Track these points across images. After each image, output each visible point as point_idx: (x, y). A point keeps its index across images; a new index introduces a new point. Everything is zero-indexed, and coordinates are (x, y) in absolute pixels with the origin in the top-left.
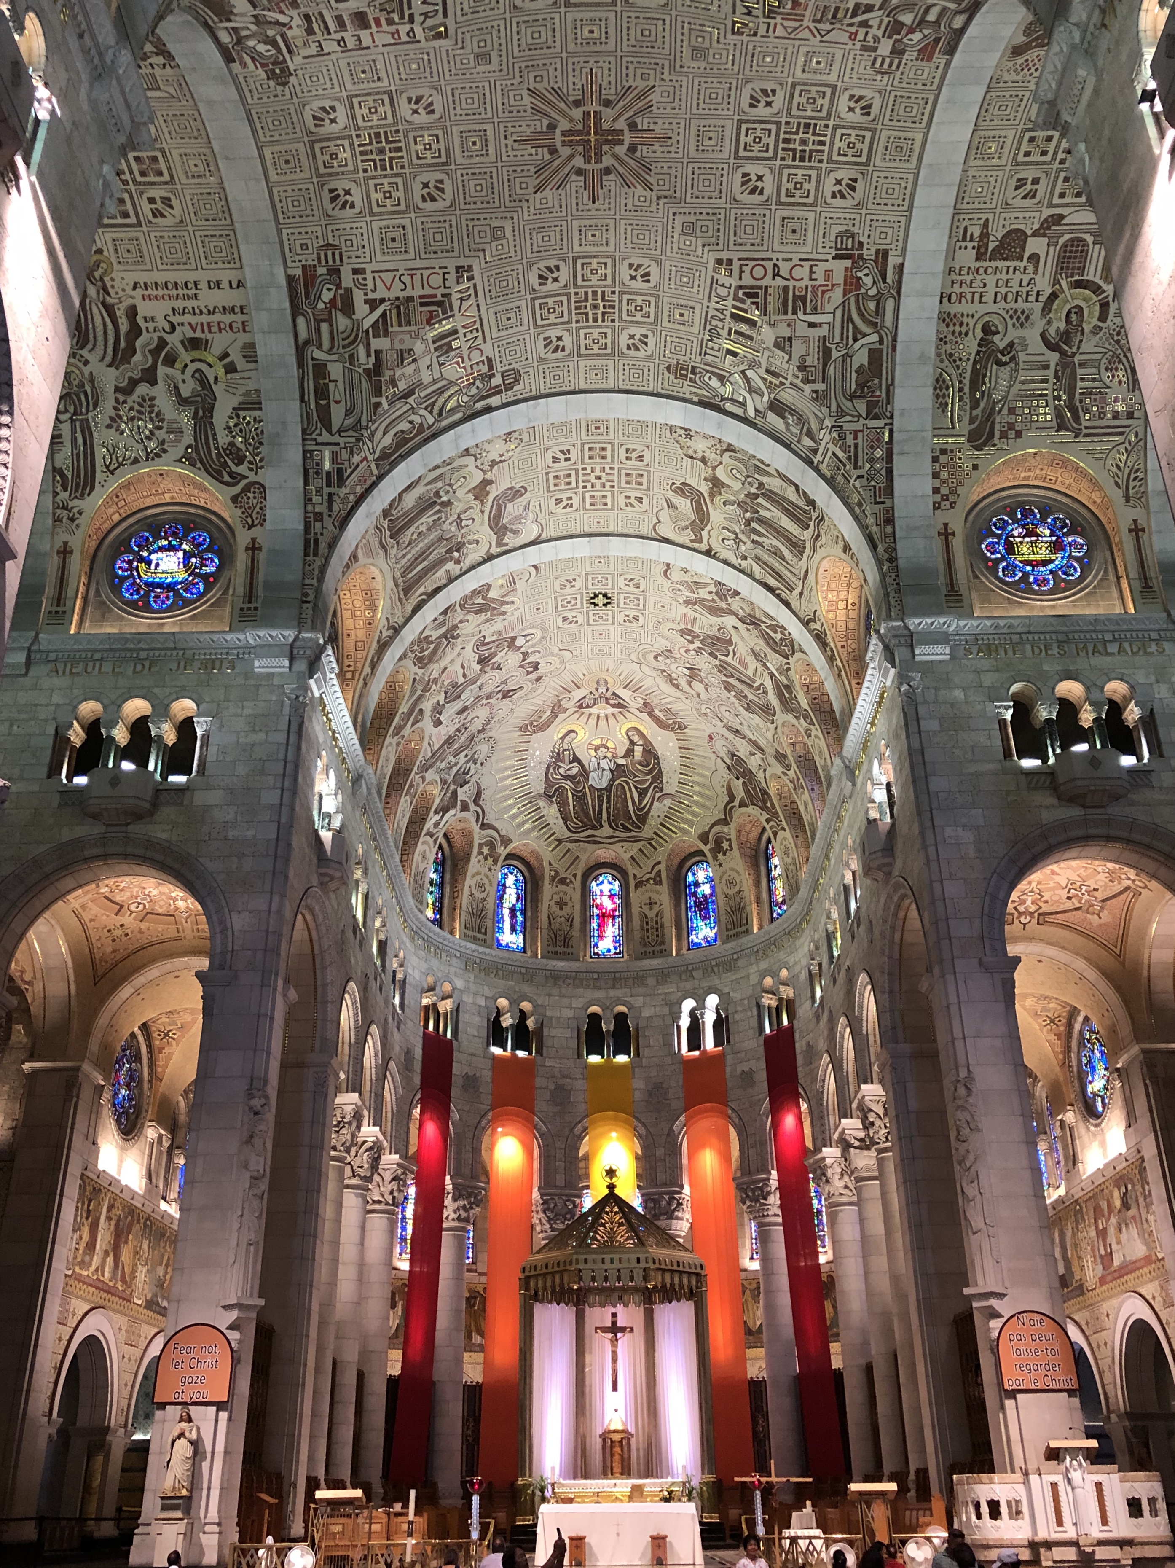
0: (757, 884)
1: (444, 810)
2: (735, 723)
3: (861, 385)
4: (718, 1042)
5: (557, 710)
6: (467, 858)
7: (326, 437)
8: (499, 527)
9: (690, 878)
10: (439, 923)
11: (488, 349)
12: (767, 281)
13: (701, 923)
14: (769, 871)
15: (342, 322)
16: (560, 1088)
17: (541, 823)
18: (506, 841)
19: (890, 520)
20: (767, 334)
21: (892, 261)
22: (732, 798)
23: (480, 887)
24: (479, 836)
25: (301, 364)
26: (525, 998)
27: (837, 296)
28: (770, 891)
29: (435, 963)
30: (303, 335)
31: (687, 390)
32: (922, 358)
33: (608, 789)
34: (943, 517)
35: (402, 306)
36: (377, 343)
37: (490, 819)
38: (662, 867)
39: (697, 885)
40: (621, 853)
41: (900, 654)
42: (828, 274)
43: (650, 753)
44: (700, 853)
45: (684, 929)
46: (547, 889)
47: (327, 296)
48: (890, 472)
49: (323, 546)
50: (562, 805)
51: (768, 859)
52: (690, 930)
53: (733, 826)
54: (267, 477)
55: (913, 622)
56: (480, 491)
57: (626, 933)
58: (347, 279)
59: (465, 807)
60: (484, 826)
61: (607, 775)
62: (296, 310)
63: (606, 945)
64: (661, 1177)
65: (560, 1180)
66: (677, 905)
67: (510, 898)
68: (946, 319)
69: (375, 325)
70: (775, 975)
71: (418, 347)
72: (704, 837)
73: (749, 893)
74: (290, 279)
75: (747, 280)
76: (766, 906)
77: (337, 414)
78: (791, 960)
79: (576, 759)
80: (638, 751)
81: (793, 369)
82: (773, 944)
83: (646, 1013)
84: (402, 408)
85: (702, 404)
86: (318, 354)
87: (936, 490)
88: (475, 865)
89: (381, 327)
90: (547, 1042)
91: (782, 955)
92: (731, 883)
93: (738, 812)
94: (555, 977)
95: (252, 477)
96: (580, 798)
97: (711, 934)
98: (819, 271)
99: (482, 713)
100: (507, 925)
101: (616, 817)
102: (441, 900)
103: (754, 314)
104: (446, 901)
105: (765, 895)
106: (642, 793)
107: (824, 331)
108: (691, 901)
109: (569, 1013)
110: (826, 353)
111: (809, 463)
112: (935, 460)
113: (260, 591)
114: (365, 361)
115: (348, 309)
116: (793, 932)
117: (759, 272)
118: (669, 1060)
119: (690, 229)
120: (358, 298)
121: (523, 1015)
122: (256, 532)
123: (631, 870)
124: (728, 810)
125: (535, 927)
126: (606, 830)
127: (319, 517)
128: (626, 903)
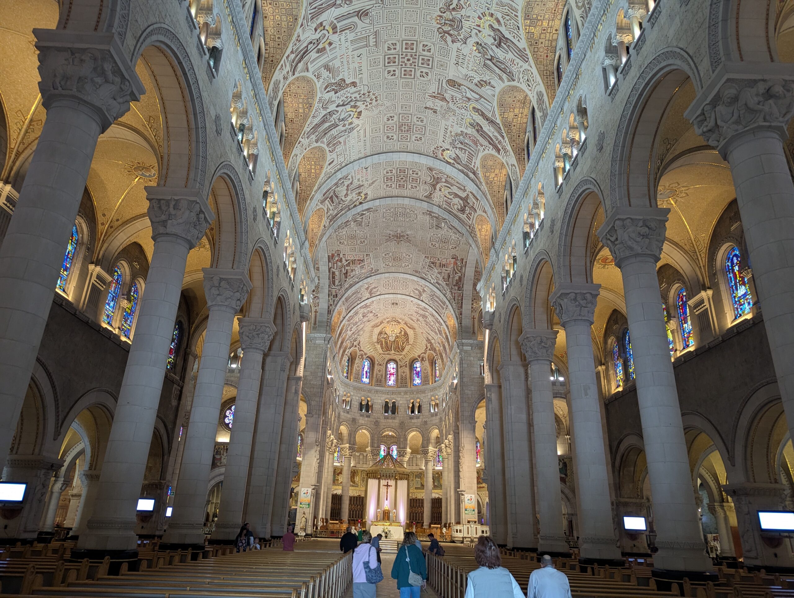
0: (432, 370)
1: (350, 348)
2: (429, 332)
3: (457, 283)
4: (419, 412)
5: (382, 323)
6: (355, 359)
7: (334, 287)
8: (371, 293)
9: (415, 366)
10: (347, 377)
11: (372, 266)
12: (436, 261)
13: (417, 379)
14: (435, 367)
15: (339, 264)
16: (377, 421)
17: (376, 349)
18: (366, 354)
19: (461, 314)
20: (436, 271)
21: (464, 261)
22: (427, 348)
23: (358, 367)
24: (359, 353)
25: (329, 272)
26: (368, 397)
27: (452, 265)
28: (435, 373)
29: (346, 389)
30: (330, 266)
31: (417, 275)
32: (471, 279)
33: (394, 341)
34: (473, 314)
35: (353, 262)
36: (347, 268)
37: (362, 349)
38: (408, 363)
39: (417, 368)
40: (397, 358)
41: (461, 347)
42: (450, 261)
43: (406, 334)
44: (417, 359)
45: (412, 380)
46: (376, 367)
47: (336, 259)
48: (462, 303)
49: (332, 312)
50: (382, 345)
51: (435, 364)
52: (414, 380)
53: (427, 354)
54: (320, 295)
55: (463, 341)
56: (367, 289)
57: (397, 380)
58: (341, 256)
59: (356, 346)
60: (360, 351)
61: (394, 338)
62: (329, 261)
63: (391, 383)
64: (401, 446)
65: (376, 445)
66: (411, 373)
67: (366, 369)
68: (476, 271)
69: (347, 265)
70: (435, 397)
71: (356, 269)
72: (419, 356)
73: (430, 374)
74: (329, 256)
75: (432, 260)
76: (434, 377)
77: (337, 282)
78: (439, 394)
79: (386, 333)
80: (403, 333)
81: (441, 278)
82: (434, 389)
83: (401, 402)
84: (351, 279)
85: (421, 278)
86: (333, 270)
87: (472, 308)
88: (357, 361)
89: (348, 265)
90: (374, 409)
91: (436, 392)
92: (425, 369)
93: (428, 352)
94: (377, 391)
95: (316, 295)
96: (386, 343)
97: (419, 382)
98: (448, 260)
99: (362, 326)
100: (365, 376)
101: (396, 348)
102: (348, 370)
103: (433, 266)
104: (349, 371)
105: (434, 374)
106: (403, 343)
107: (449, 272)
108: (415, 372)
109: (380, 401)
110: (449, 276)
111: (445, 296)
112: (473, 301)
113: (317, 322)
114: (344, 271)
115: (341, 261)
116: (440, 387)
117: (434, 259)
118: (406, 415)
119: (419, 250)
120: (343, 260)
121: (368, 401)
122: (317, 308)
123: (399, 363)
124: (426, 350)
125: (372, 377)
126: (393, 352)
127: (331, 305)
128: (397, 371)
